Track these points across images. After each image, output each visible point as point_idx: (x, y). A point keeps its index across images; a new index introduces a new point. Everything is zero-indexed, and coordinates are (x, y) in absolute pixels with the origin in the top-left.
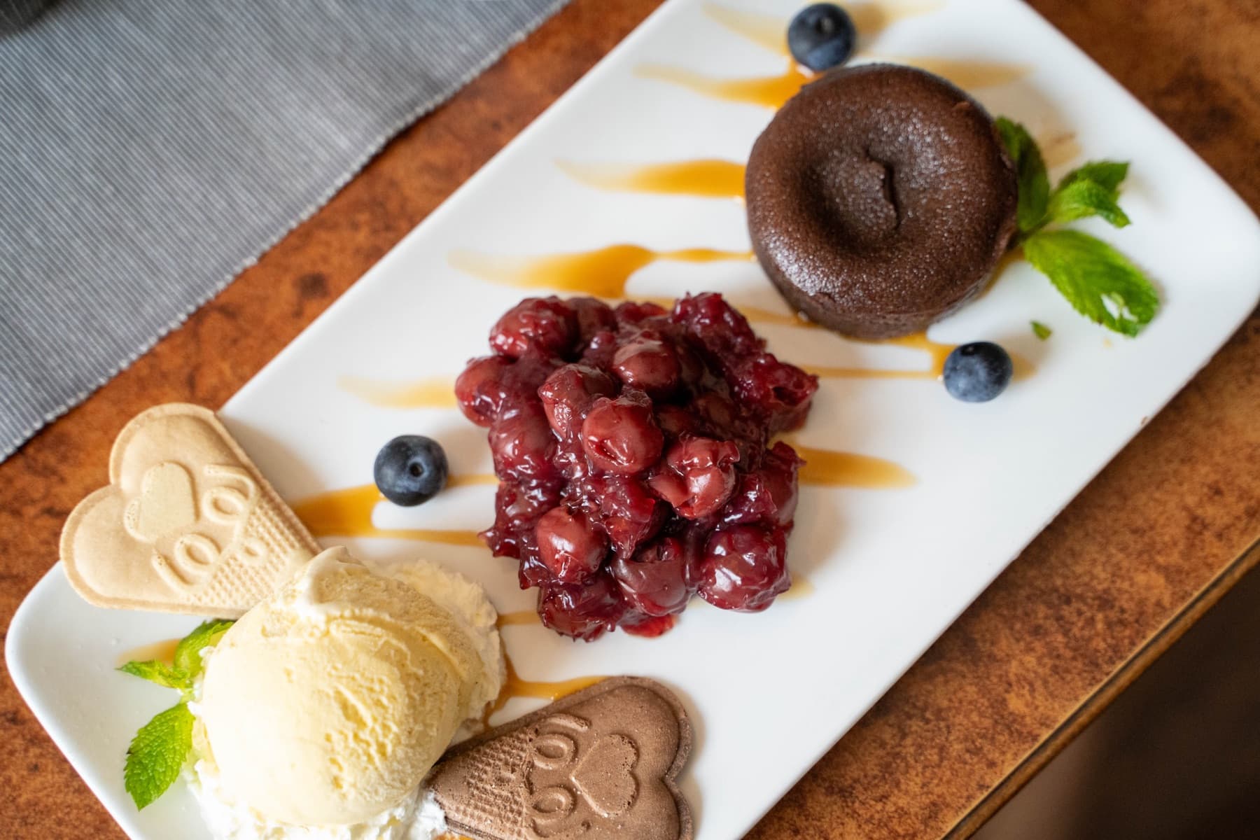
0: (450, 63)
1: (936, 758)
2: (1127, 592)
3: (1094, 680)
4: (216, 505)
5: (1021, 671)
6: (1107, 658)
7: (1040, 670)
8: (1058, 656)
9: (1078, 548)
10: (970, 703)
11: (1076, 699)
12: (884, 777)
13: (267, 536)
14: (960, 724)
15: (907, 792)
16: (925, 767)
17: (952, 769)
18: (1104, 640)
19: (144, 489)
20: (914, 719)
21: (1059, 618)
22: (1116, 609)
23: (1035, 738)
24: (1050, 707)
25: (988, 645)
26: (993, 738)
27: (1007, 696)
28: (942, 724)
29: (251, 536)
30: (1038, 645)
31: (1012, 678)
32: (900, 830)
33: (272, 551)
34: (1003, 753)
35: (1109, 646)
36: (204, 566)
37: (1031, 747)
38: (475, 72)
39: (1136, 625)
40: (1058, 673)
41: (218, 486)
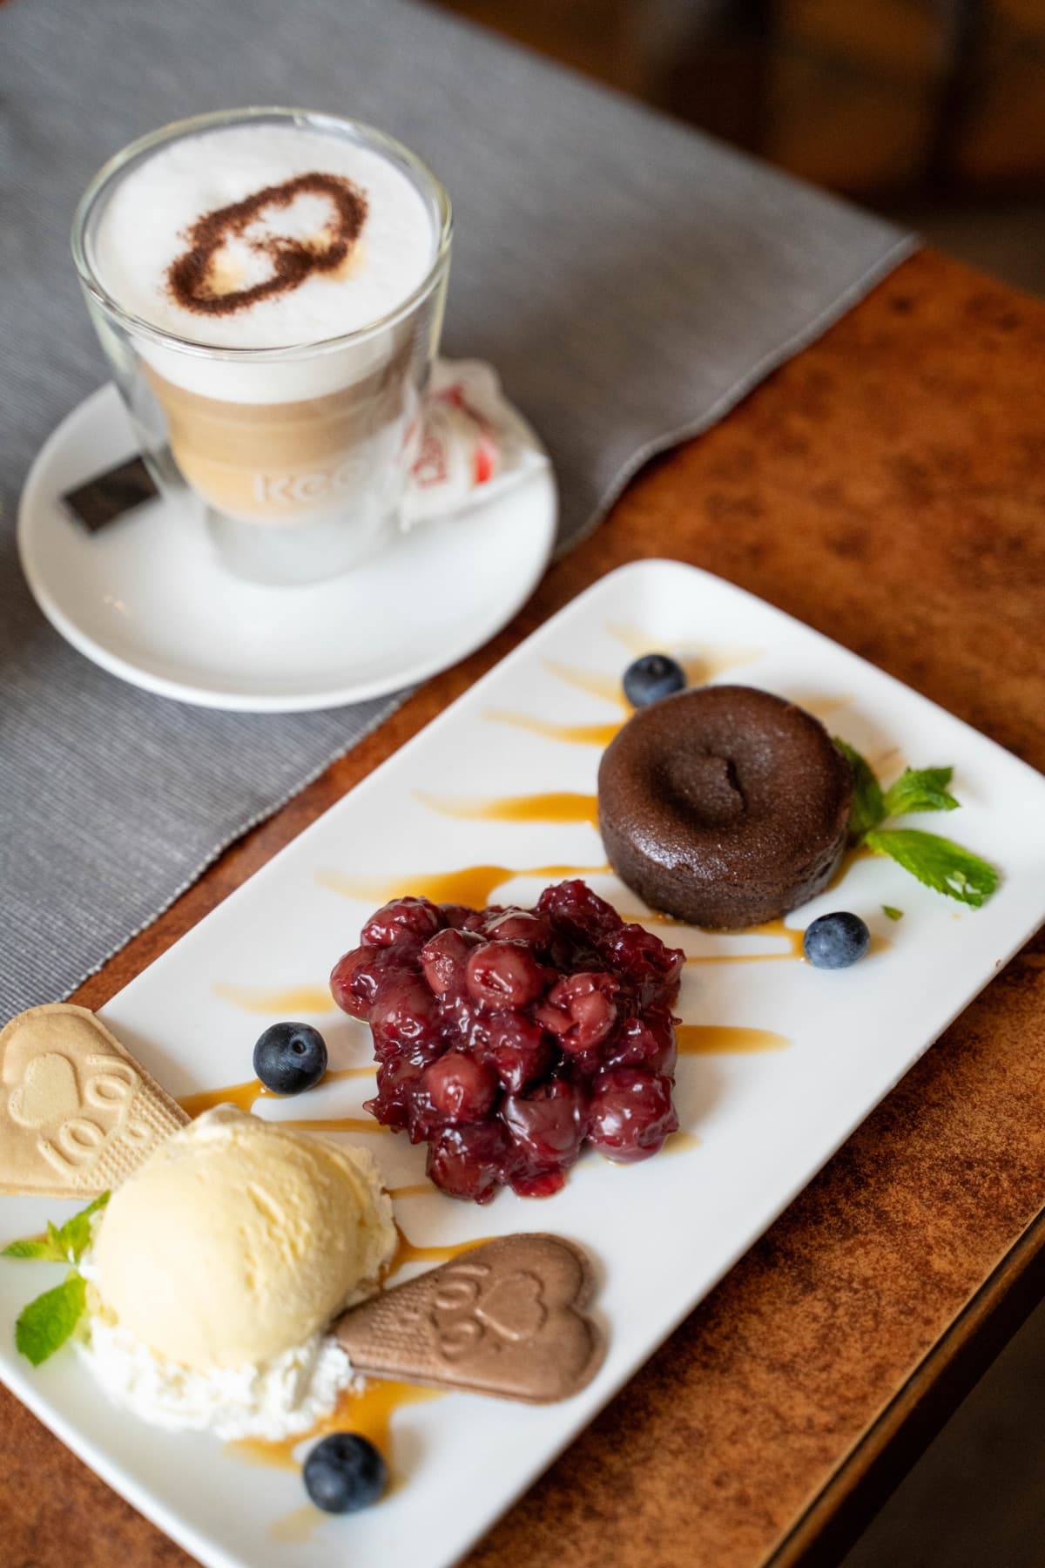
0: (274, 782)
1: (871, 1323)
2: (1024, 1151)
3: (1011, 1234)
4: (99, 1091)
5: (938, 1234)
6: (1019, 1212)
7: (957, 1231)
8: (972, 1216)
9: (968, 1119)
10: (895, 1269)
11: (998, 1251)
12: (823, 1348)
13: (151, 1119)
14: (889, 1290)
15: (849, 1359)
16: (862, 1333)
17: (889, 1331)
18: (1013, 1196)
19: (28, 1079)
20: (842, 1291)
21: (965, 1183)
22: (1018, 1168)
23: (966, 1292)
24: (974, 1262)
25: (901, 1215)
26: (924, 1298)
27: (929, 1258)
28: (871, 1292)
29: (135, 1119)
30: (950, 1209)
31: (932, 1242)
32: (850, 1394)
33: (157, 1132)
34: (937, 1310)
35: (1019, 1200)
36: (90, 1148)
37: (963, 1301)
38: (300, 786)
39: (1041, 1179)
40: (975, 1231)
41: (100, 1074)
